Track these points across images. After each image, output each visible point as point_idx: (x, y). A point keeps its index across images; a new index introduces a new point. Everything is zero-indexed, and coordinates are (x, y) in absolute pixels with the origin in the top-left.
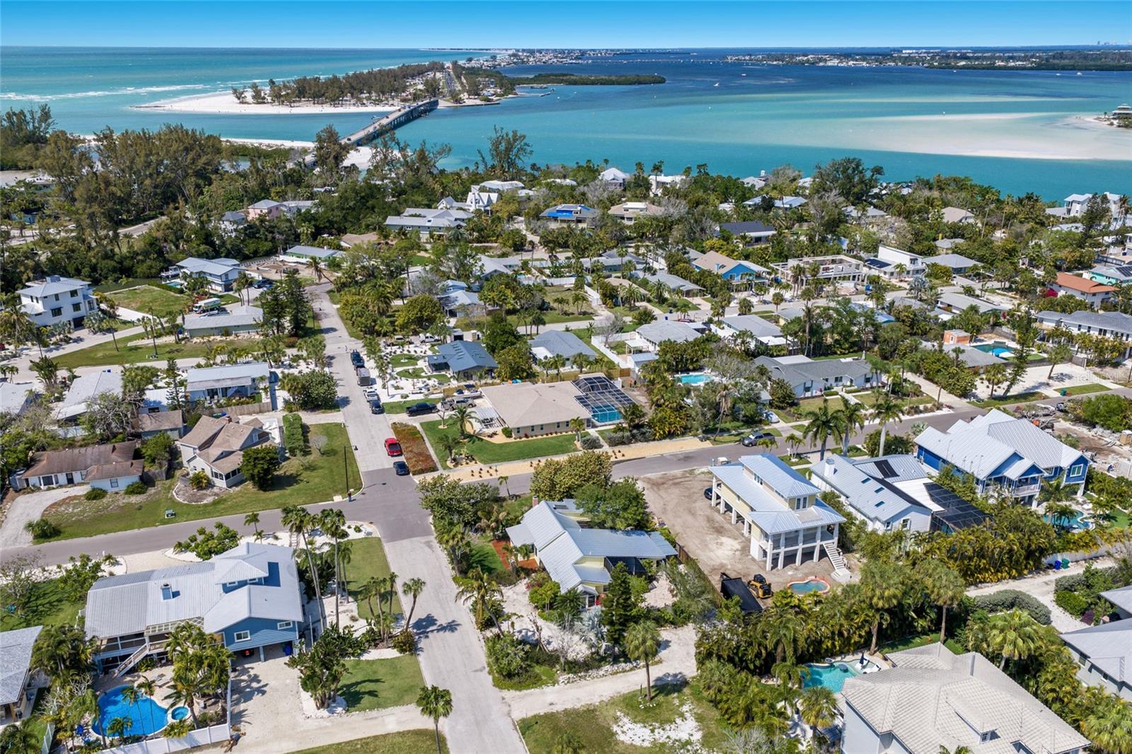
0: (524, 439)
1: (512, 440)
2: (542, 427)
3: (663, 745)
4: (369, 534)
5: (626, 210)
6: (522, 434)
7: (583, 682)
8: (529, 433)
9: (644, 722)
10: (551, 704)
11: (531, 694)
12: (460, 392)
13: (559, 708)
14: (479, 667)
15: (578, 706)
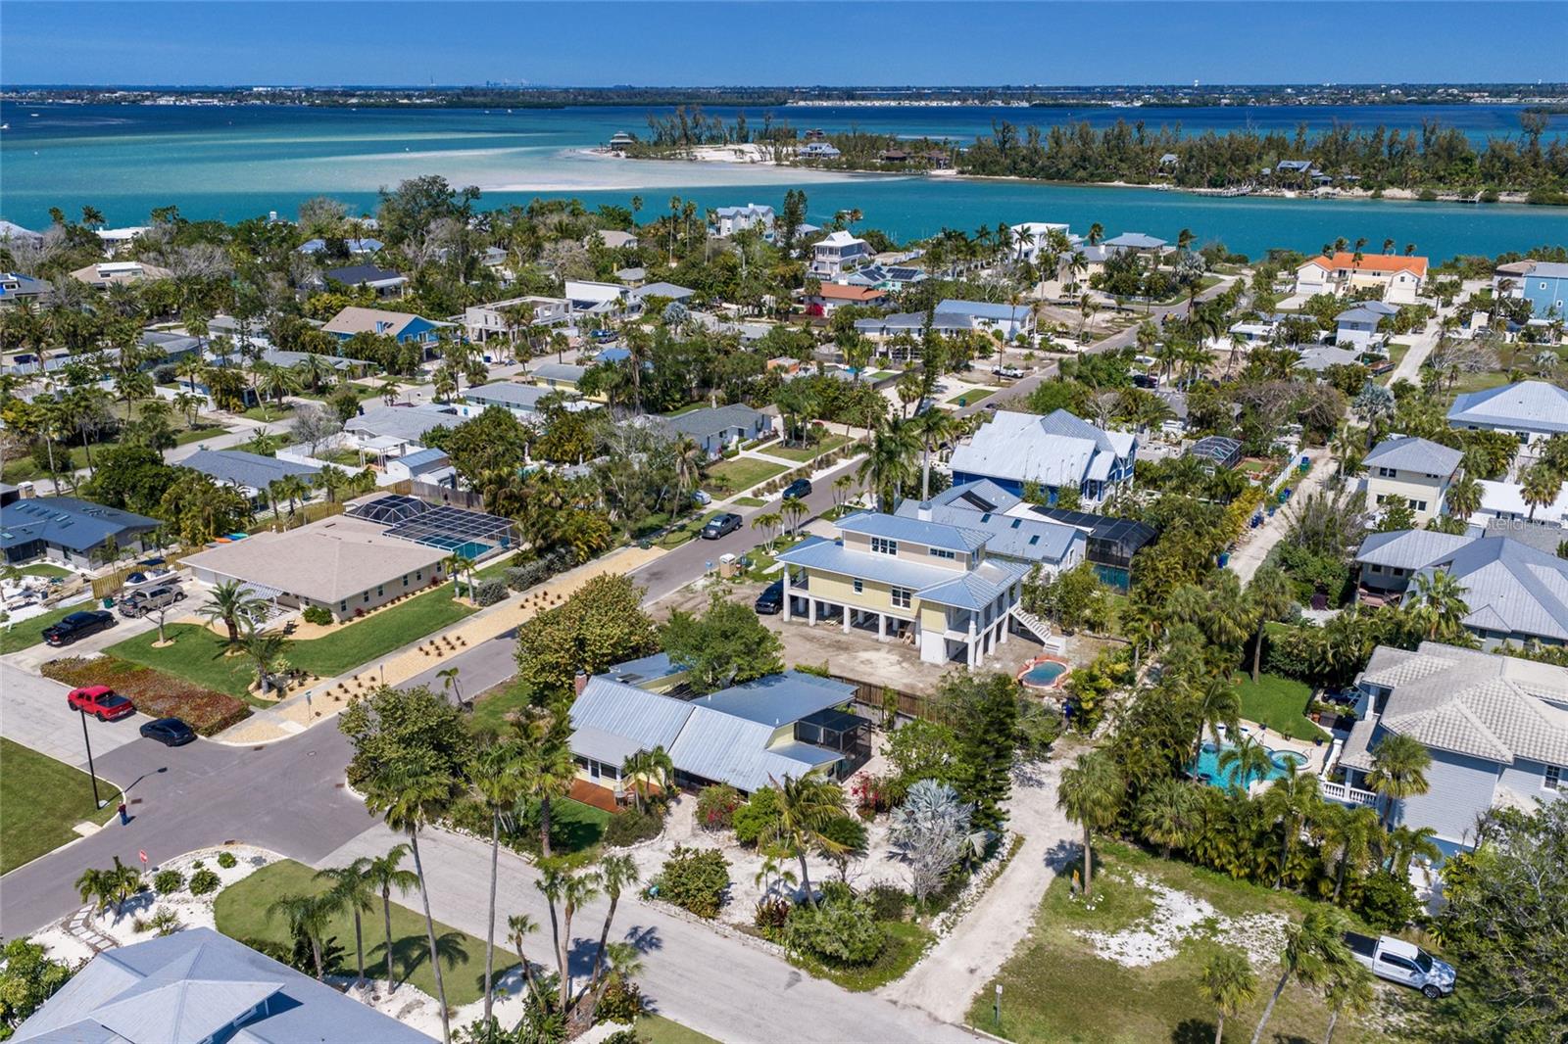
0: (357, 620)
1: (336, 627)
2: (380, 590)
3: (1188, 941)
4: (257, 861)
5: (106, 274)
6: (350, 611)
7: (968, 918)
8: (364, 606)
9: (1124, 927)
10: (972, 971)
11: (924, 974)
12: (141, 578)
13: (990, 970)
14: (786, 978)
15: (1011, 954)
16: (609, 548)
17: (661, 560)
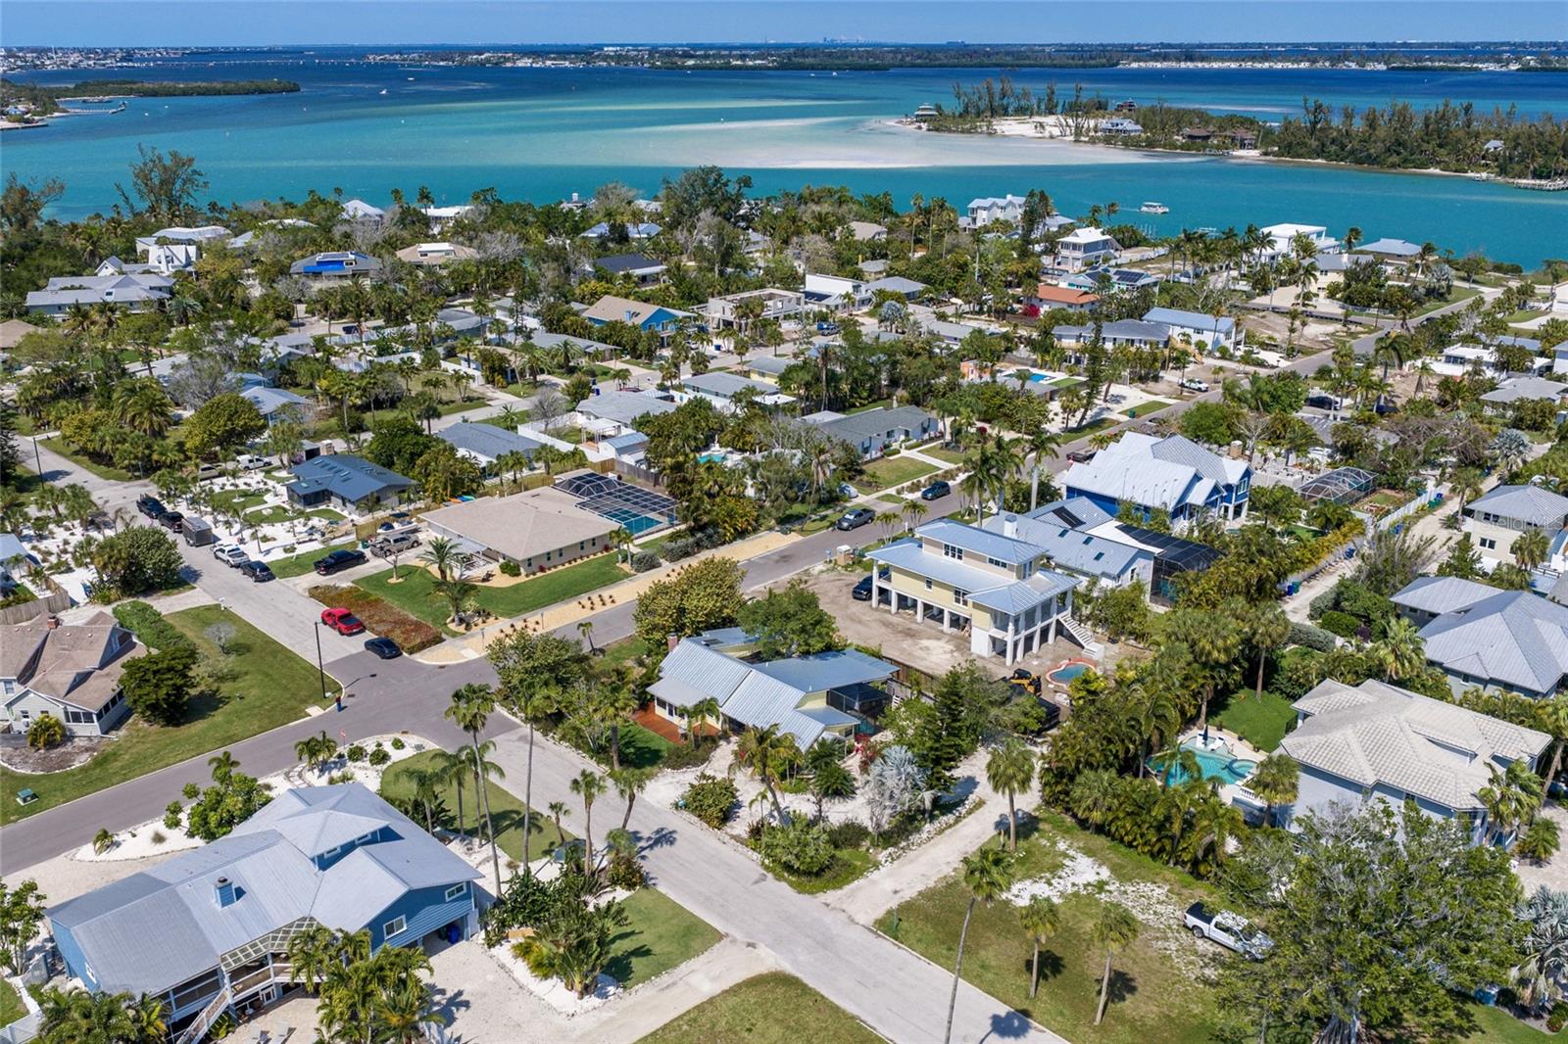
0: (539, 574)
1: (522, 579)
2: (560, 552)
3: (1076, 895)
4: (419, 747)
5: (424, 254)
6: (535, 567)
7: (910, 854)
8: (545, 563)
9: (1030, 877)
10: (896, 892)
11: (859, 888)
12: (389, 527)
13: (909, 894)
14: (756, 877)
15: (931, 884)
16: (755, 530)
17: (795, 545)
